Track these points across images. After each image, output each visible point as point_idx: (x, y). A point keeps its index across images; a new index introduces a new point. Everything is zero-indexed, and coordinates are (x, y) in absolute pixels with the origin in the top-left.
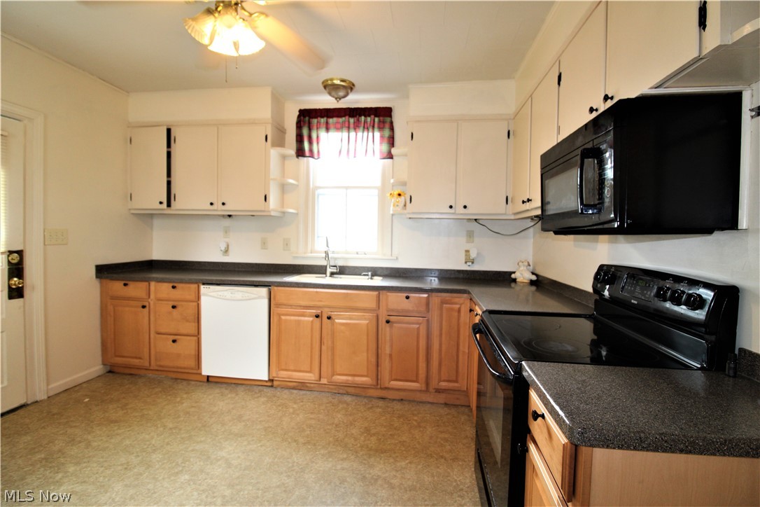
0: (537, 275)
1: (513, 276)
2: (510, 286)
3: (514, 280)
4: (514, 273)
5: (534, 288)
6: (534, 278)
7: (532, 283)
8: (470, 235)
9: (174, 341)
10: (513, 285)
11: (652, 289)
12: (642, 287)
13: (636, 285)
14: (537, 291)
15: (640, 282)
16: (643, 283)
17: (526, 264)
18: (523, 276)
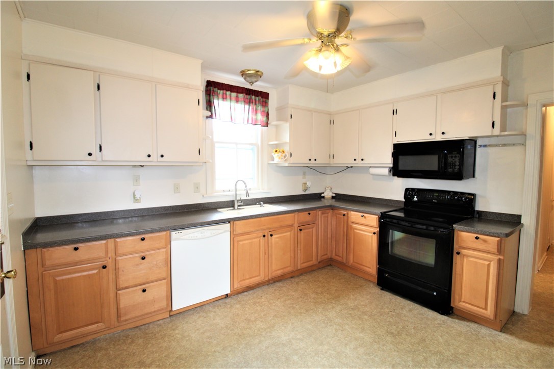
0: (335, 194)
1: (323, 195)
2: (321, 201)
3: (324, 197)
4: (323, 193)
5: (334, 200)
6: (334, 195)
7: (333, 197)
8: (304, 174)
9: (144, 291)
10: (323, 199)
11: (443, 196)
12: (436, 196)
13: (433, 195)
14: (336, 201)
15: (435, 194)
16: (437, 194)
17: (329, 188)
18: (328, 194)
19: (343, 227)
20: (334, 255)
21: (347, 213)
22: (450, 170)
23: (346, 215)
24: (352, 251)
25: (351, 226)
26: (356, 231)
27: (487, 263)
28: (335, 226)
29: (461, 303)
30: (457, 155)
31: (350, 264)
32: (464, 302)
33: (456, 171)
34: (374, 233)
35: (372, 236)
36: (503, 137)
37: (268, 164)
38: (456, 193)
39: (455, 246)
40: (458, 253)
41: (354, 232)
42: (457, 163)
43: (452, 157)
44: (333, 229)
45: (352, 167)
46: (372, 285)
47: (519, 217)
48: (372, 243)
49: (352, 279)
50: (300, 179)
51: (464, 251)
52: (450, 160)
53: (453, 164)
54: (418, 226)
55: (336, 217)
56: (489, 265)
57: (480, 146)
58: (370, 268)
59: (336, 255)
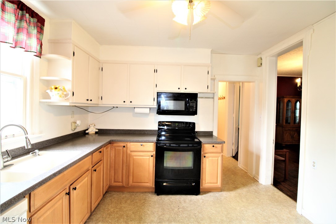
0: (98, 129)
1: (87, 132)
3: (88, 134)
5: (97, 135)
6: (97, 131)
7: (96, 133)
10: (87, 136)
11: (180, 125)
12: (177, 125)
13: (175, 125)
14: (98, 136)
15: (176, 124)
16: (177, 124)
17: (93, 125)
18: (92, 131)
19: (123, 156)
20: (113, 182)
21: (127, 145)
22: (191, 110)
23: (125, 146)
24: (132, 174)
25: (130, 155)
26: (134, 157)
27: (217, 158)
28: (113, 158)
29: (206, 184)
30: (195, 102)
31: (130, 185)
32: (207, 183)
33: (194, 110)
34: (152, 156)
35: (149, 158)
36: (205, 94)
37: (40, 102)
38: (187, 123)
39: (202, 153)
40: (205, 157)
41: (133, 159)
42: (195, 106)
43: (192, 103)
44: (111, 161)
45: (117, 107)
46: (150, 195)
47: (212, 132)
48: (149, 164)
49: (133, 197)
50: (70, 119)
51: (206, 155)
52: (191, 104)
53: (193, 107)
54: (182, 145)
55: (115, 149)
56: (218, 159)
57: (199, 97)
58: (148, 183)
59: (115, 182)
